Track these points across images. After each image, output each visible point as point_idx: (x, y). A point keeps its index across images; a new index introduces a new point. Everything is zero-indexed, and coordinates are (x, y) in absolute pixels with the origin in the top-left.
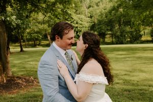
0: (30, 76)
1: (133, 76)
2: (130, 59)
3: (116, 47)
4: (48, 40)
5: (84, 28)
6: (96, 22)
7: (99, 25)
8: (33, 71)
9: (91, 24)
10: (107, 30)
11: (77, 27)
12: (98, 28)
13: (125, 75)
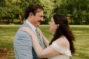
0: (4, 48)
1: (87, 51)
2: (85, 37)
3: (74, 27)
4: (19, 19)
5: (49, 11)
6: (59, 6)
7: (61, 9)
8: (6, 43)
9: (55, 8)
10: (68, 13)
12: (61, 11)
13: (81, 49)
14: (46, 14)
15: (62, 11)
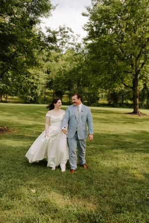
5: (41, 85)
6: (54, 79)
7: (56, 83)
10: (65, 89)
11: (33, 83)
12: (56, 87)
14: (37, 90)
15: (58, 86)
